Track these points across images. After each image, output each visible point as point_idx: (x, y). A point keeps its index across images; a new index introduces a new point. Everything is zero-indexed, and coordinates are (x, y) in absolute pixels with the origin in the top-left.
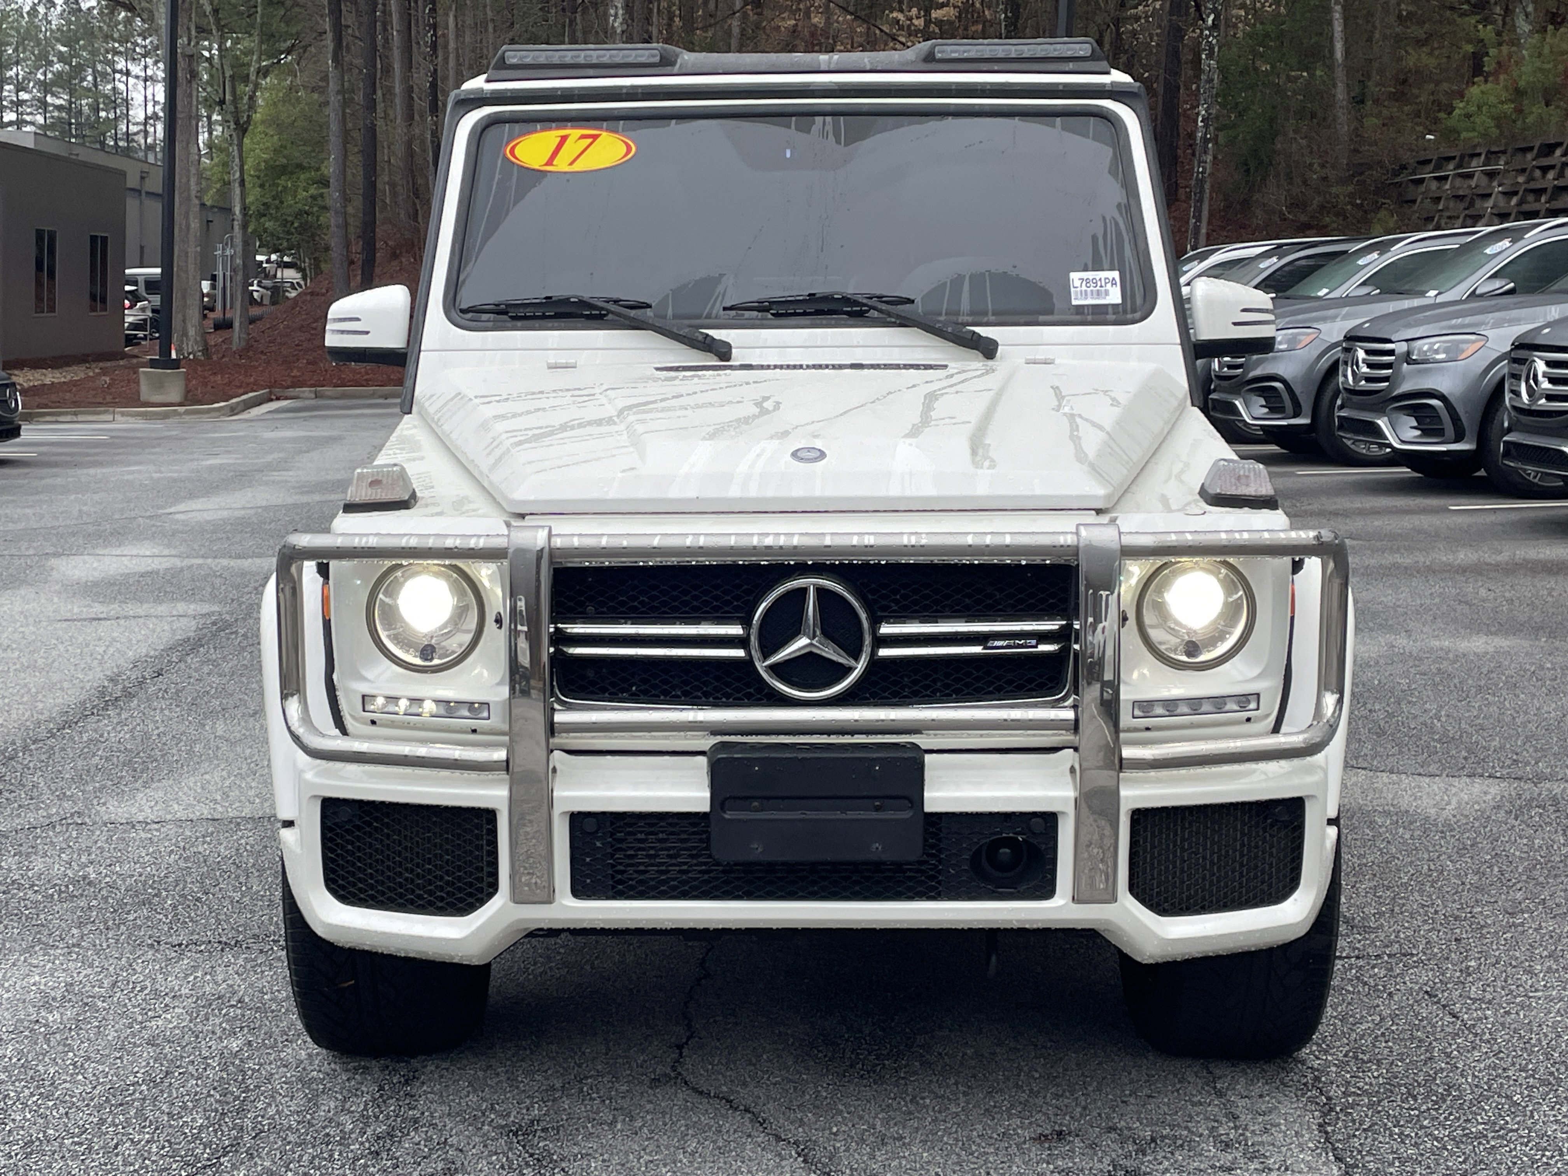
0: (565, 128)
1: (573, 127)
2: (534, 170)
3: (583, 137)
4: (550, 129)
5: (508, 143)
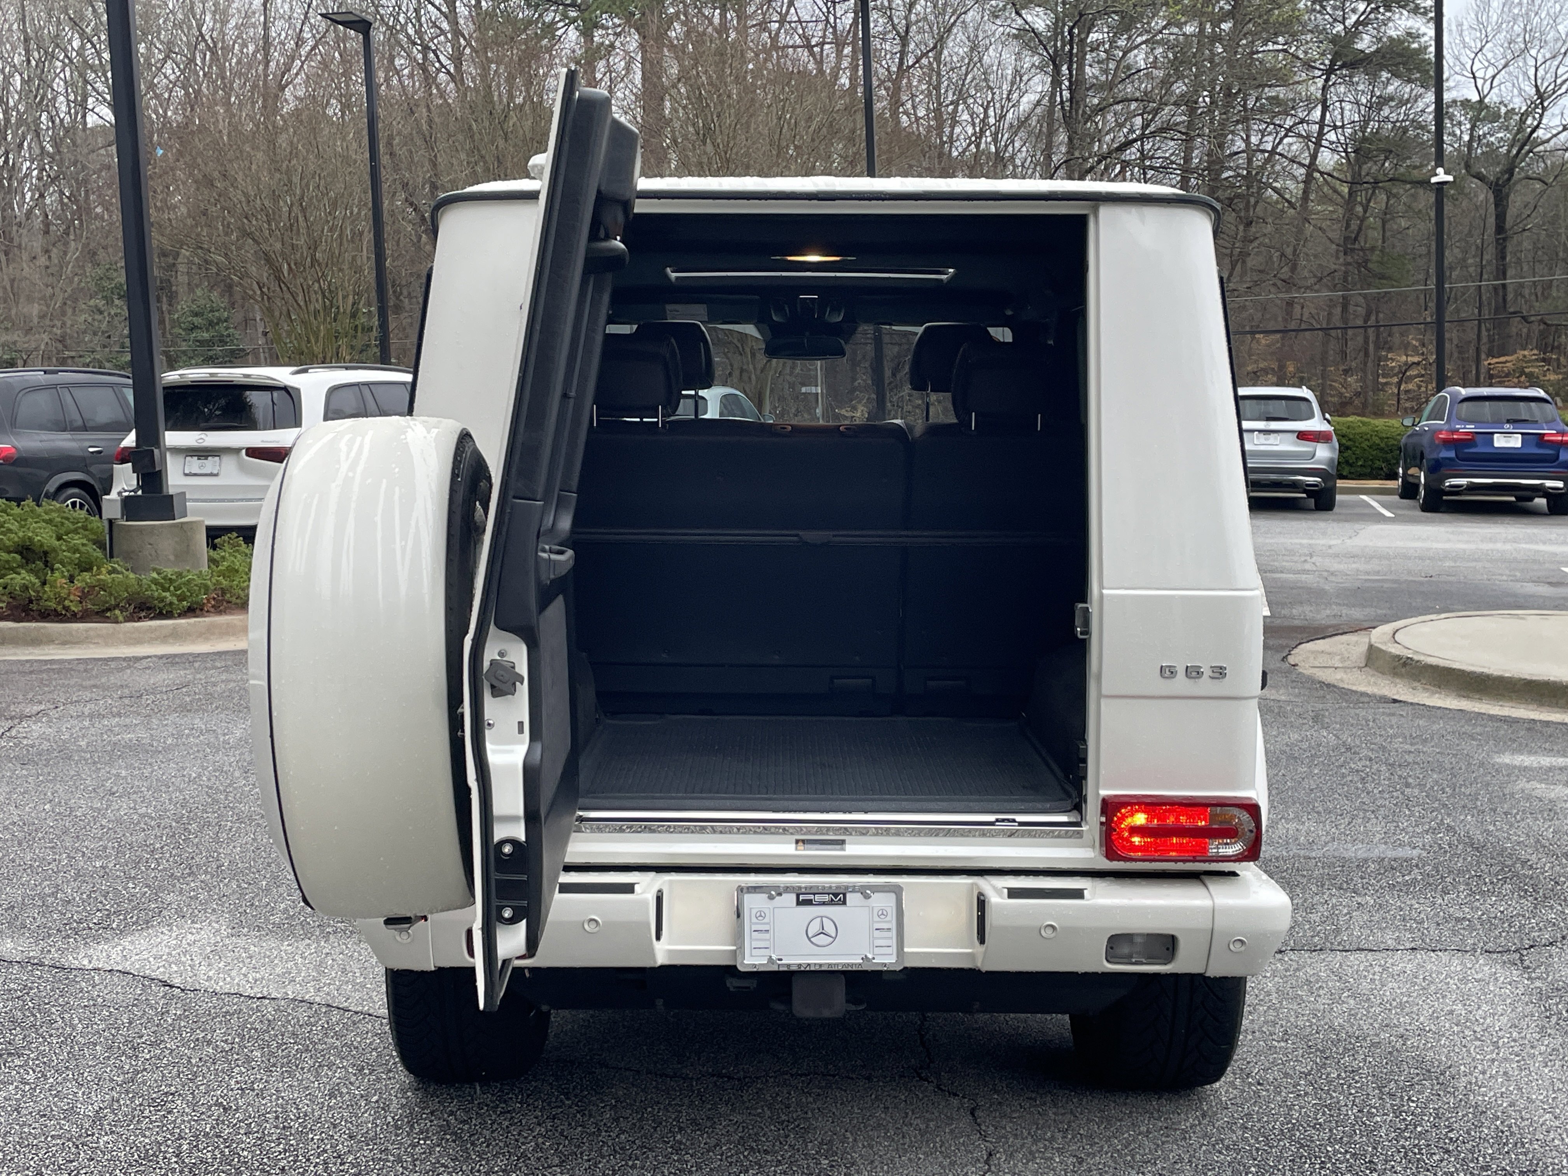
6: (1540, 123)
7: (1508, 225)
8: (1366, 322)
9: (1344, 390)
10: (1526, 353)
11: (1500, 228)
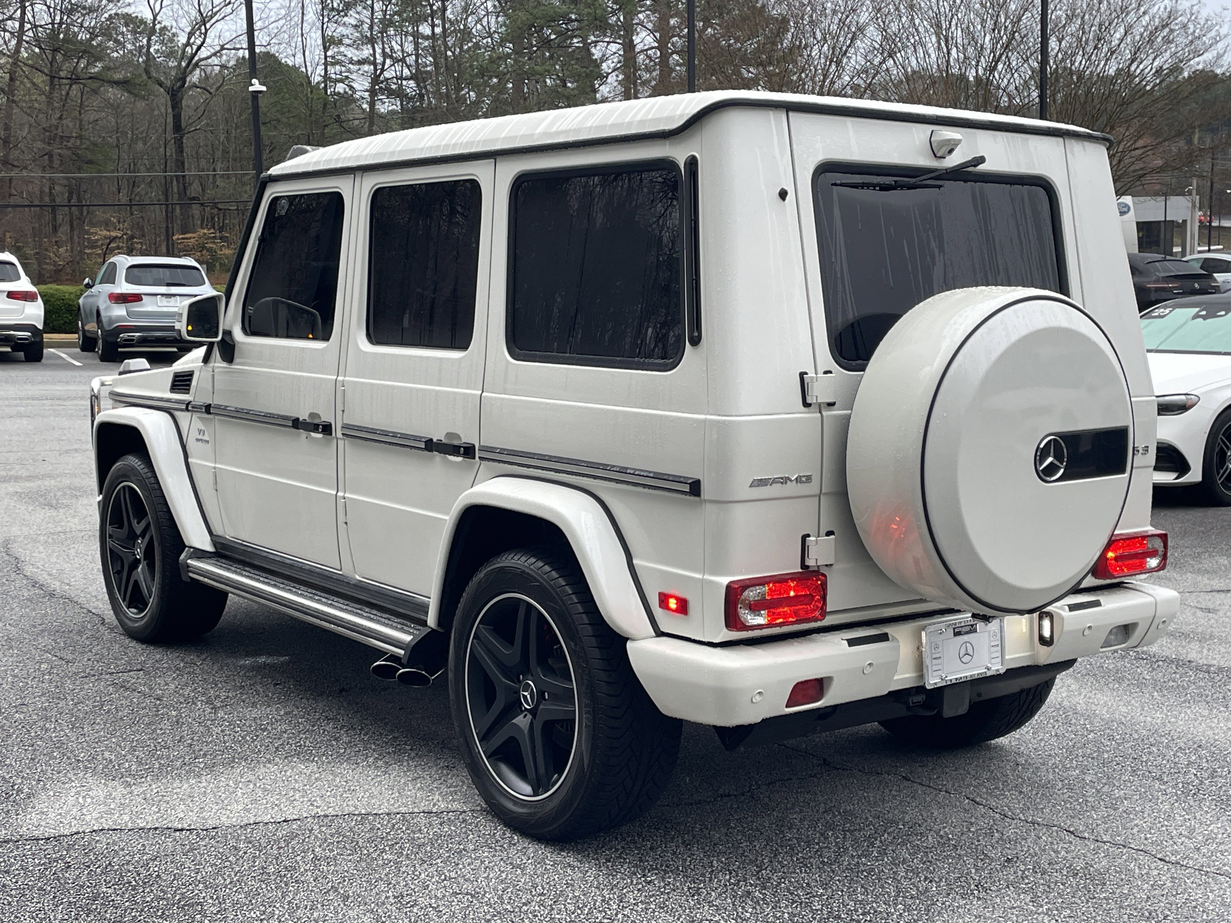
6: (203, 43)
7: (183, 124)
8: (69, 201)
9: (57, 259)
10: (205, 231)
11: (177, 127)
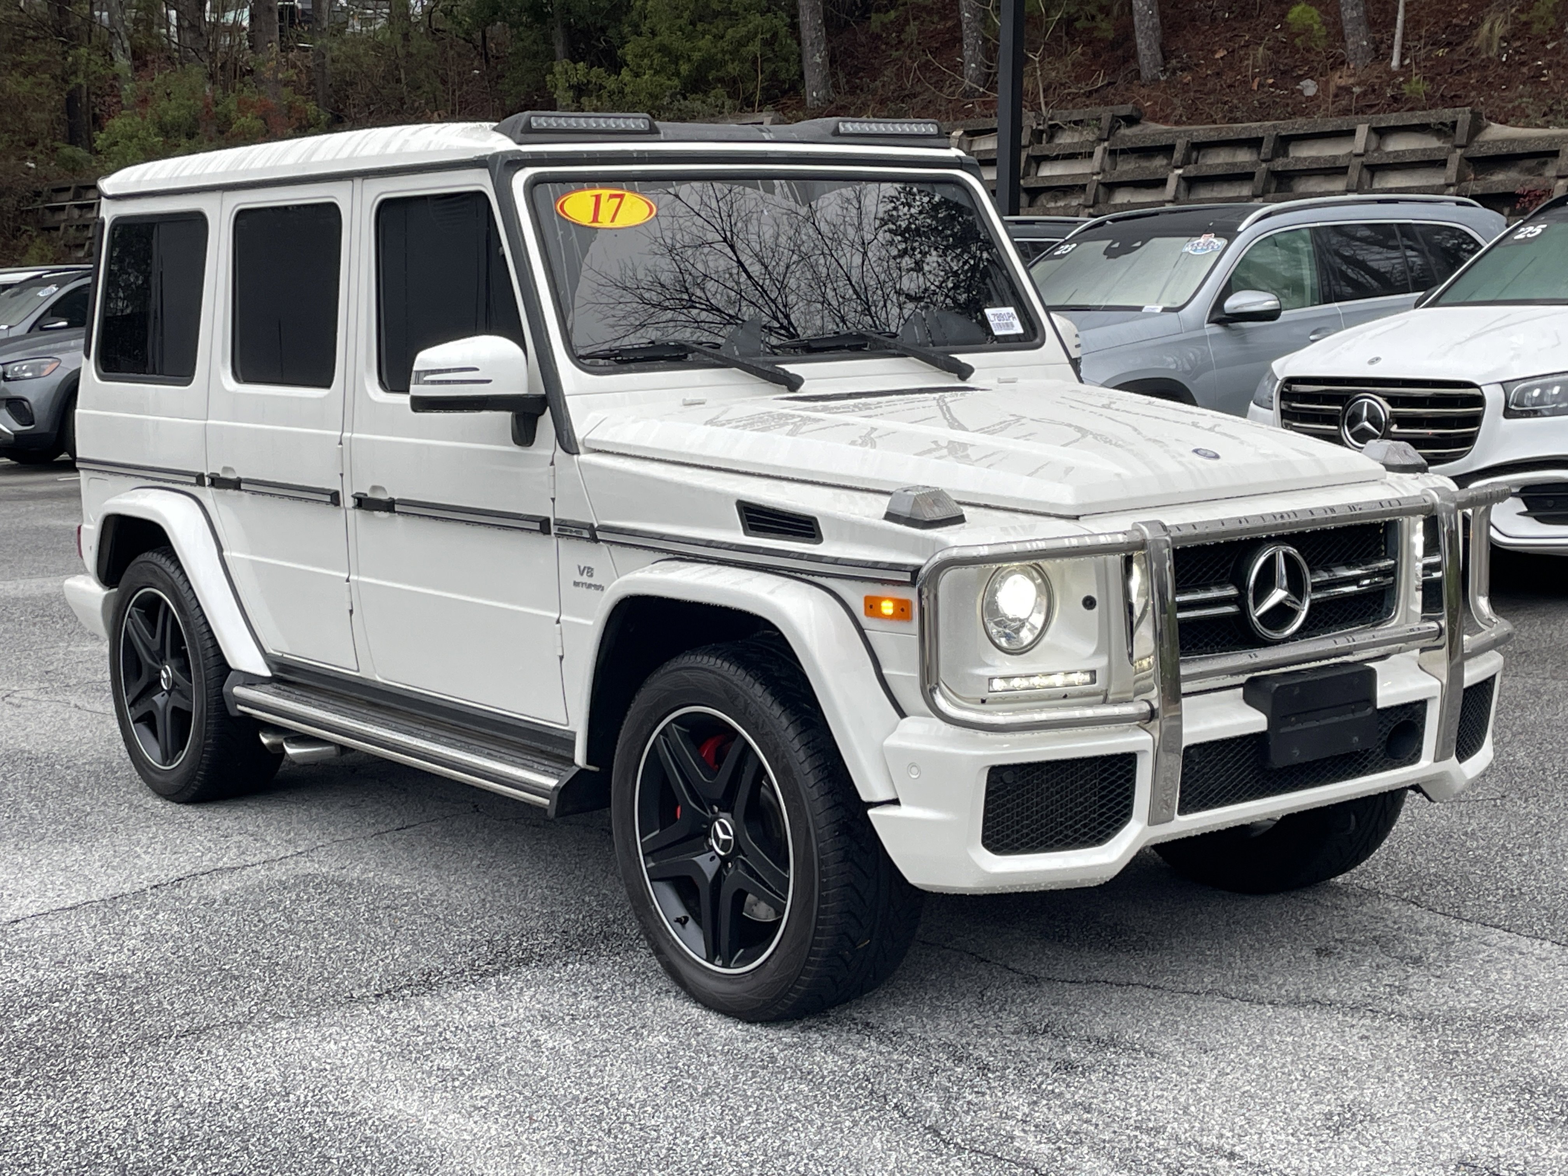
0: (594, 188)
1: (601, 188)
2: (582, 226)
3: (612, 196)
4: (583, 189)
5: (556, 202)
